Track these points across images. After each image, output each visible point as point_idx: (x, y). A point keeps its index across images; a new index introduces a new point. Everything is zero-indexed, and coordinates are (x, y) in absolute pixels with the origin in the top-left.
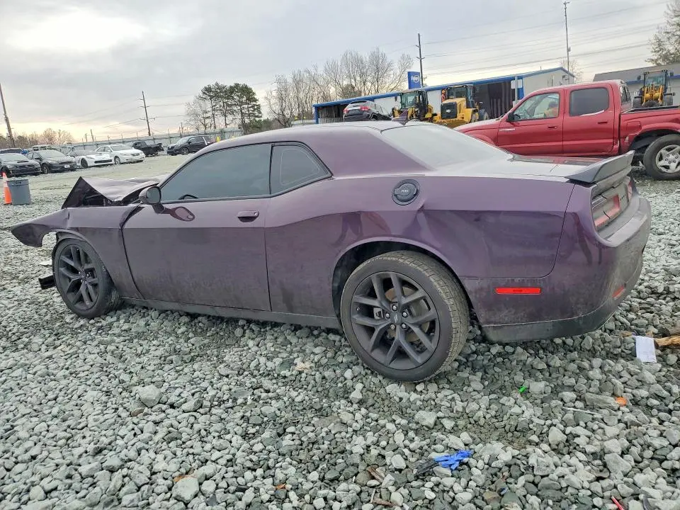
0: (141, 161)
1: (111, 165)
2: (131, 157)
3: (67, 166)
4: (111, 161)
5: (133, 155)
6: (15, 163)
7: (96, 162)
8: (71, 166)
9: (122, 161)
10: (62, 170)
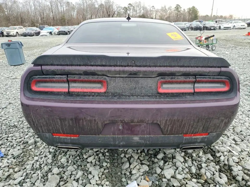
0: (245, 28)
1: (231, 29)
2: (240, 26)
3: (212, 28)
4: (231, 27)
5: (242, 26)
6: (195, 25)
7: (224, 27)
8: (214, 28)
9: (236, 28)
10: (211, 29)
